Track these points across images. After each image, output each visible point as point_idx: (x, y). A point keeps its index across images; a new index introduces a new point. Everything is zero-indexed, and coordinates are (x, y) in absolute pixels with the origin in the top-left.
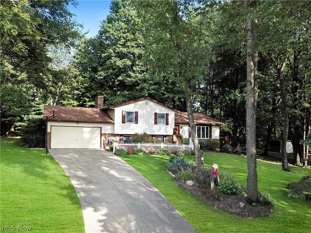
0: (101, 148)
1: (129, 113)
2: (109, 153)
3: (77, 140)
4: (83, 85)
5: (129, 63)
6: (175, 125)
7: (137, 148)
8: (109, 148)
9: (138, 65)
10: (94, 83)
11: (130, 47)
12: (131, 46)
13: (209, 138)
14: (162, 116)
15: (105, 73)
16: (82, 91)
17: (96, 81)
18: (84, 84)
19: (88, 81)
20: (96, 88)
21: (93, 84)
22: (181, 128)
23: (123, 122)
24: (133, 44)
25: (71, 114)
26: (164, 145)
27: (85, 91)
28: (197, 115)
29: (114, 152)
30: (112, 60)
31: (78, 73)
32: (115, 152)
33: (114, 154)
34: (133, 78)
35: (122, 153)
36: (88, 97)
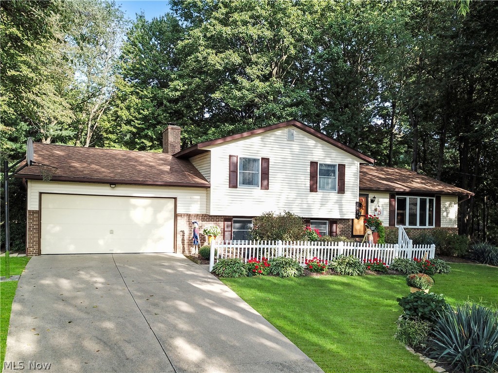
0: (175, 252)
1: (248, 162)
2: (199, 271)
3: (112, 232)
4: (140, 113)
5: (236, 58)
6: (360, 195)
7: (275, 256)
8: (197, 253)
9: (256, 64)
10: (162, 110)
11: (239, 23)
12: (242, 21)
13: (434, 227)
14: (328, 170)
15: (184, 85)
16: (137, 125)
17: (165, 106)
18: (142, 111)
19: (148, 104)
20: (166, 119)
21: (159, 111)
22: (372, 201)
23: (233, 185)
24: (246, 16)
25: (98, 164)
26: (346, 248)
27: (143, 126)
28: (397, 171)
29: (211, 269)
30: (198, 54)
31: (129, 90)
32: (215, 268)
33: (213, 273)
34: (246, 90)
35: (235, 271)
36: (151, 139)
